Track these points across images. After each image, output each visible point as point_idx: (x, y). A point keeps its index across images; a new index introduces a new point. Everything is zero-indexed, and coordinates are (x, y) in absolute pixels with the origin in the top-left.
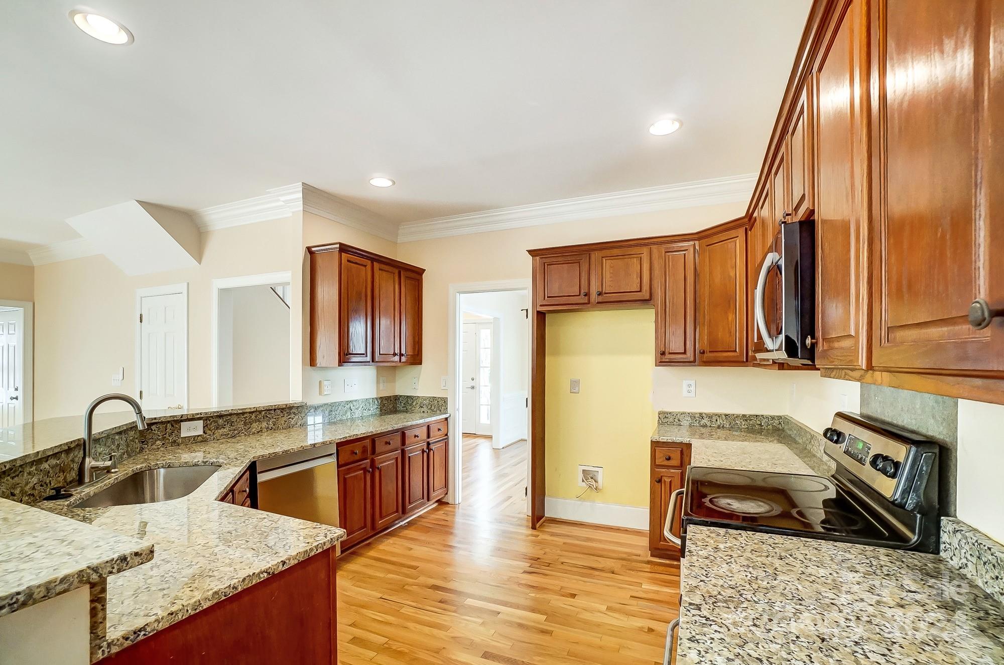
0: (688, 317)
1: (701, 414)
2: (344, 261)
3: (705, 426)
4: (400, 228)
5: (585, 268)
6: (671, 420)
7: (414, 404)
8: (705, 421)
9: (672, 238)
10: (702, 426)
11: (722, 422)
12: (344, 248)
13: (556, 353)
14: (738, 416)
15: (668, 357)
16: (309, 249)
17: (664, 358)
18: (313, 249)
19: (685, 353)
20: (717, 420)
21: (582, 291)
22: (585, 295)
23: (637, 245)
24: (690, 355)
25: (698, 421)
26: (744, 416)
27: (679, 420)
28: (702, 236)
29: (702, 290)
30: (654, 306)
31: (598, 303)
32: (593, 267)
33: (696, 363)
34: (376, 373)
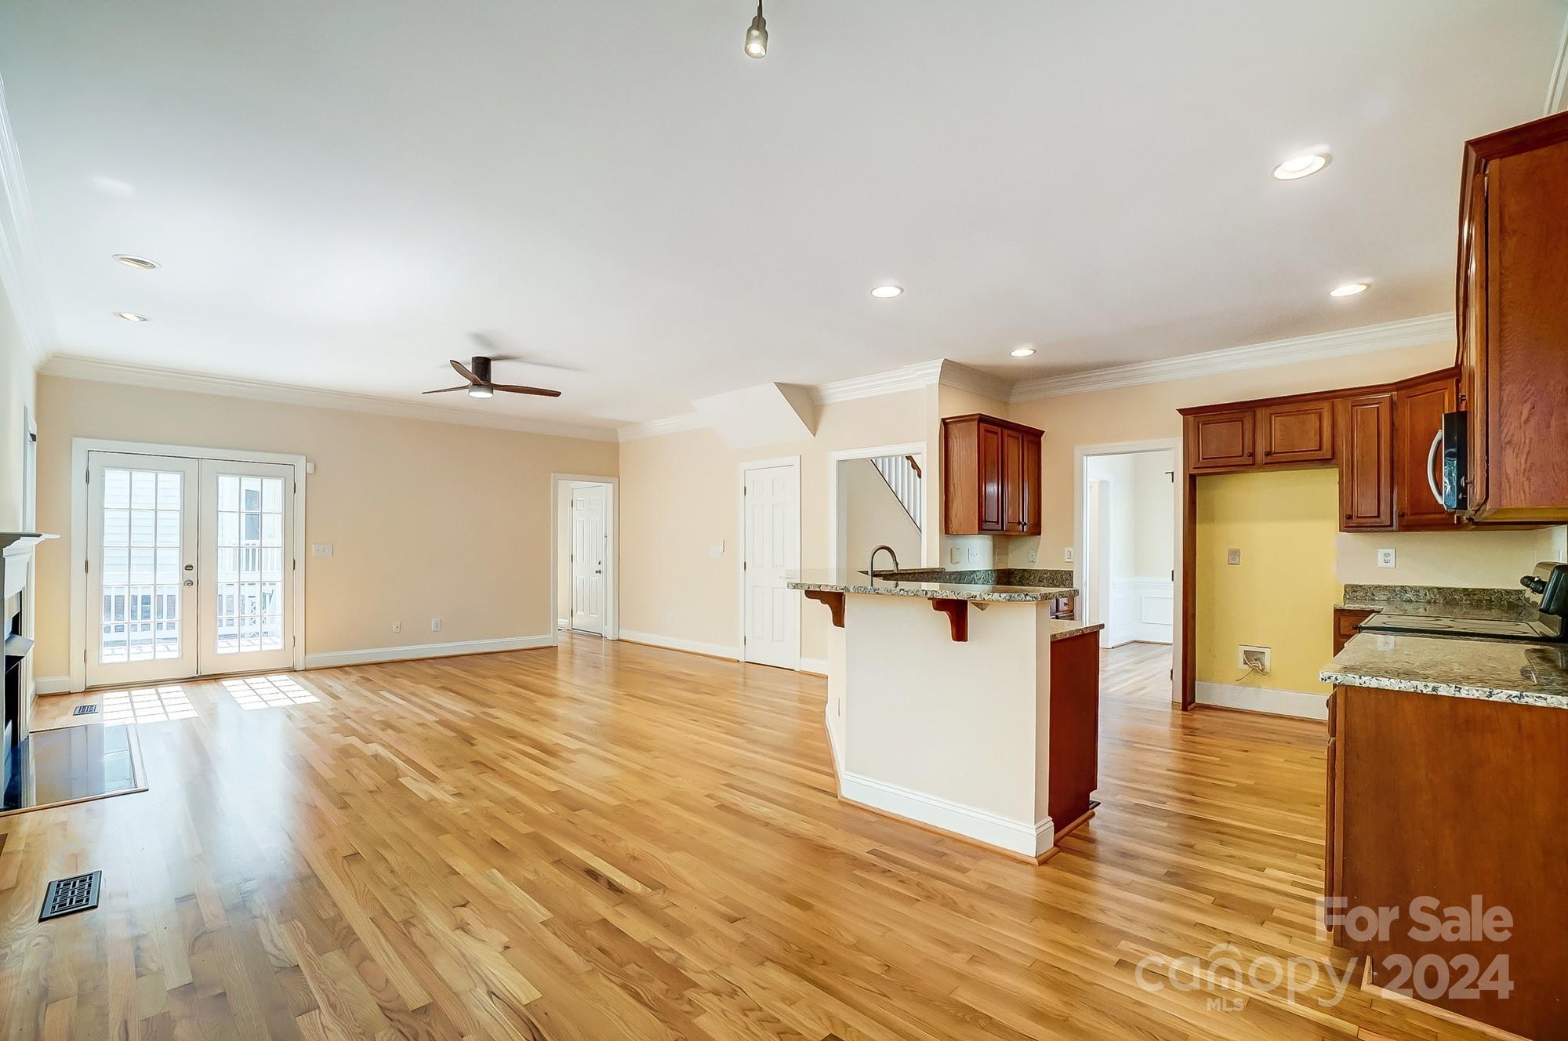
0: (1383, 476)
1: (1402, 587)
2: (982, 431)
3: (1411, 601)
4: (1015, 387)
5: (1248, 426)
6: (1362, 594)
7: (1032, 577)
8: (1409, 595)
9: (1362, 390)
10: (1405, 601)
11: (1433, 597)
12: (982, 419)
13: (1211, 519)
14: (1456, 590)
15: (1355, 522)
16: (943, 420)
17: (1351, 522)
18: (947, 421)
19: (1378, 516)
20: (1426, 595)
21: (1246, 452)
22: (1250, 456)
23: (1312, 400)
24: (1385, 519)
25: (1399, 596)
26: (1465, 590)
27: (1373, 595)
28: (1401, 386)
29: (1401, 446)
30: (1339, 466)
31: (1266, 464)
32: (1259, 424)
33: (1394, 528)
34: (992, 543)
